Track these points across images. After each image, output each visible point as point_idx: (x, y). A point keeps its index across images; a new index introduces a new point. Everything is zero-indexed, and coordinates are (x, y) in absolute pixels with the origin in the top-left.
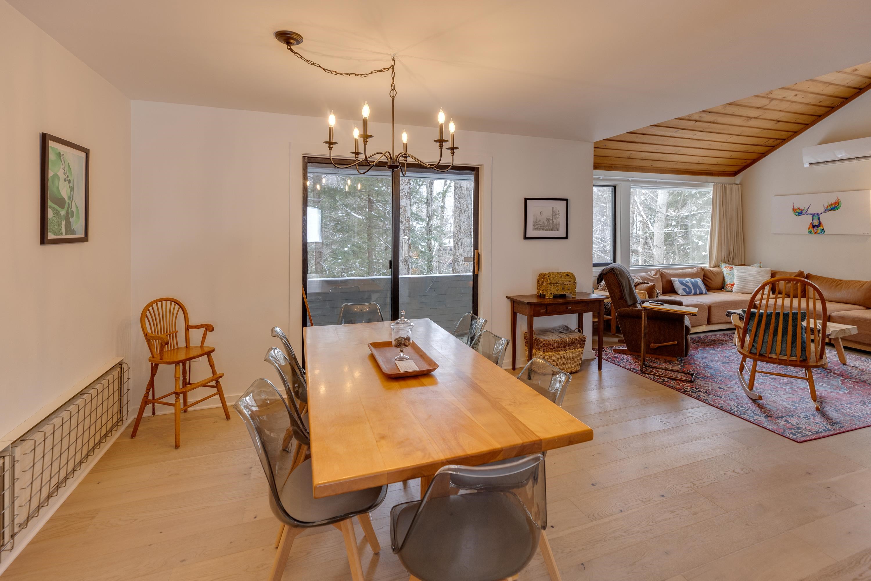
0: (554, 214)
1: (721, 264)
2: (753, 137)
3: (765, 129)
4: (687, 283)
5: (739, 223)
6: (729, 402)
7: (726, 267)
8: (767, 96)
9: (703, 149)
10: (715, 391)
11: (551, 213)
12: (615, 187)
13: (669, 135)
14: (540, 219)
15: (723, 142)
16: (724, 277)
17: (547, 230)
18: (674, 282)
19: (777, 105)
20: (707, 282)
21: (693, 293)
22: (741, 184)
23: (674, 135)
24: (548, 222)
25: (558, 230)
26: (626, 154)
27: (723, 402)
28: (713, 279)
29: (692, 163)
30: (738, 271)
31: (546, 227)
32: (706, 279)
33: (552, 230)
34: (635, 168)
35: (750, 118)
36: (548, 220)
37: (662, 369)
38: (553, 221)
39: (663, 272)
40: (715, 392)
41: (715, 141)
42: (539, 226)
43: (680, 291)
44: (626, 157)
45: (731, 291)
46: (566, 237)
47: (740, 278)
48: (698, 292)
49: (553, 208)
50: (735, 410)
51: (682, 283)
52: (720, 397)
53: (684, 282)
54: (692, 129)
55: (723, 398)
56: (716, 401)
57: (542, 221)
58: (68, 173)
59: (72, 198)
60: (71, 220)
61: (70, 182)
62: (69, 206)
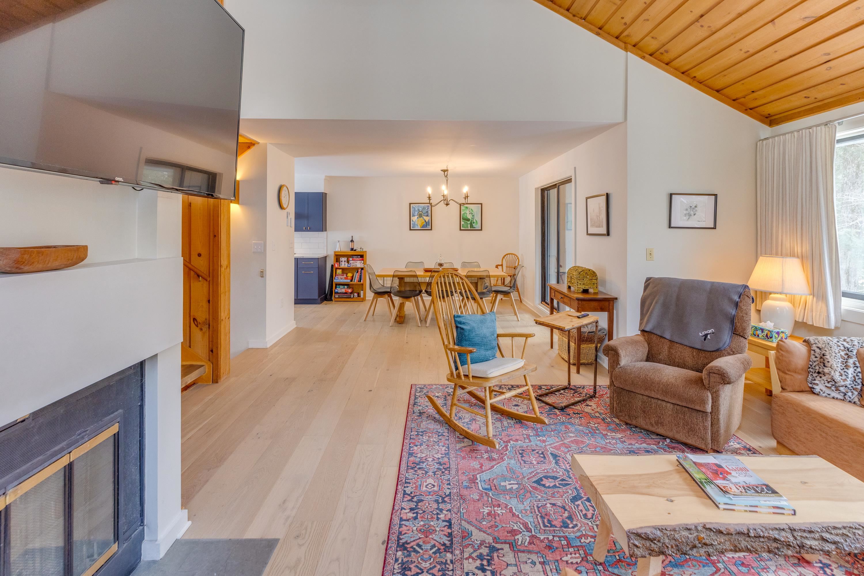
0: (600, 211)
25: (602, 227)
31: (597, 224)
33: (599, 227)
38: (599, 218)
42: (593, 223)
46: (608, 234)
49: (599, 204)
57: (594, 218)
58: (471, 212)
59: (473, 218)
60: (473, 224)
61: (472, 214)
62: (472, 221)
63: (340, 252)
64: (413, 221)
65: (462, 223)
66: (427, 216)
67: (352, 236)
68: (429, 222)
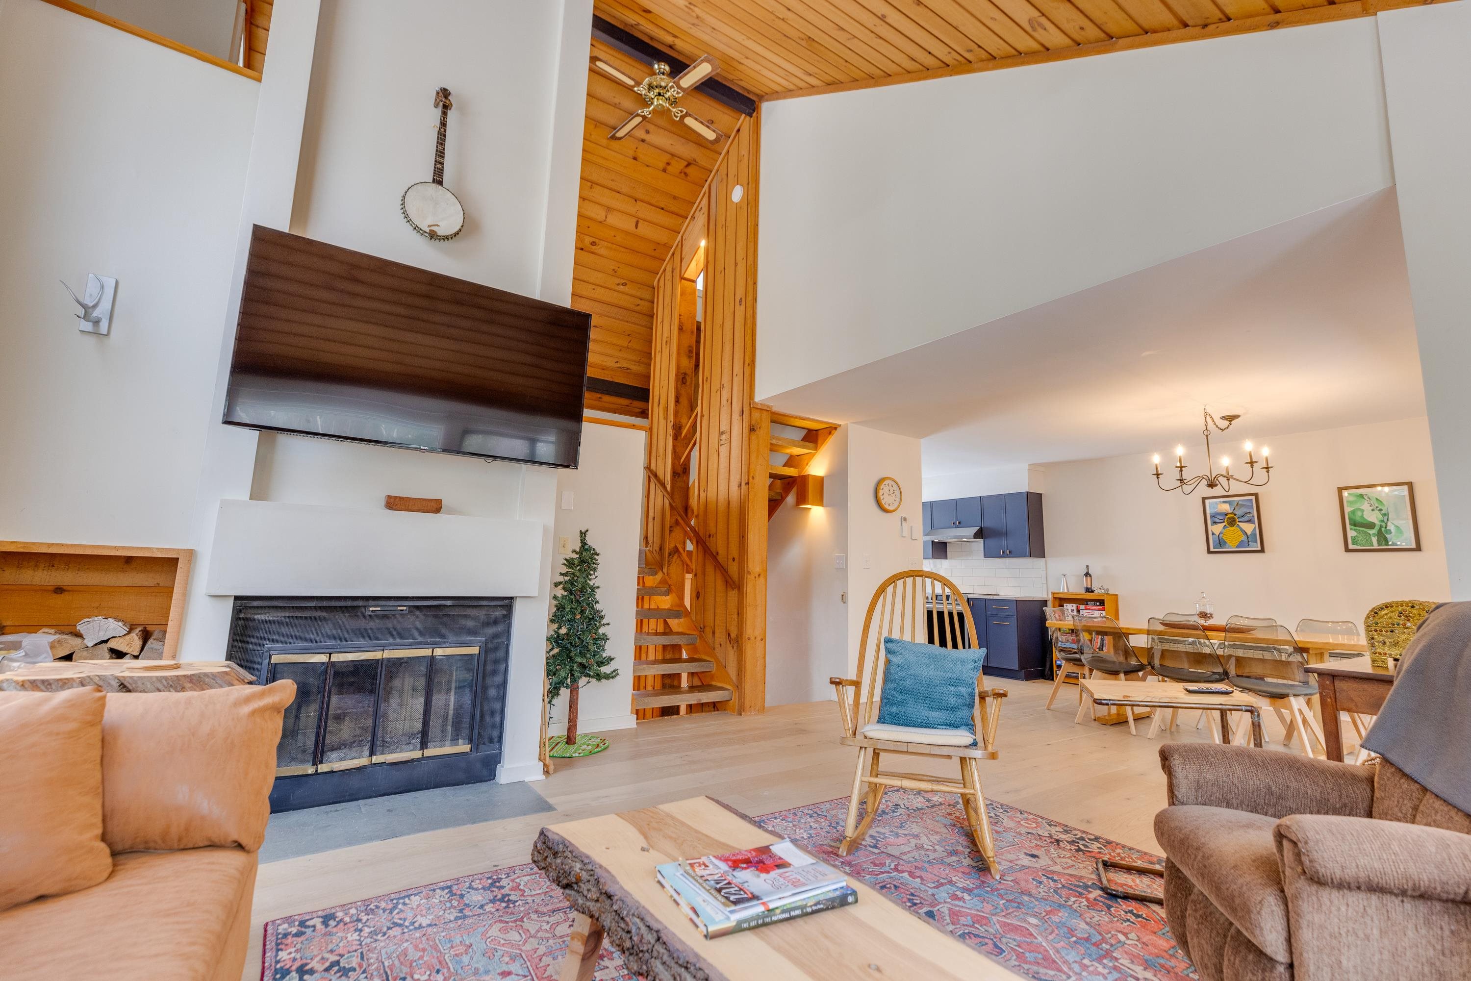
6: (1011, 824)
10: (1042, 847)
27: (1022, 822)
40: (1042, 844)
50: (1001, 811)
52: (1029, 833)
55: (1023, 832)
56: (1034, 825)
58: (1377, 505)
59: (1386, 521)
60: (1388, 536)
61: (1381, 510)
62: (1381, 526)
63: (1068, 594)
64: (1213, 534)
65: (1351, 533)
66: (1249, 521)
67: (1087, 567)
68: (1254, 534)
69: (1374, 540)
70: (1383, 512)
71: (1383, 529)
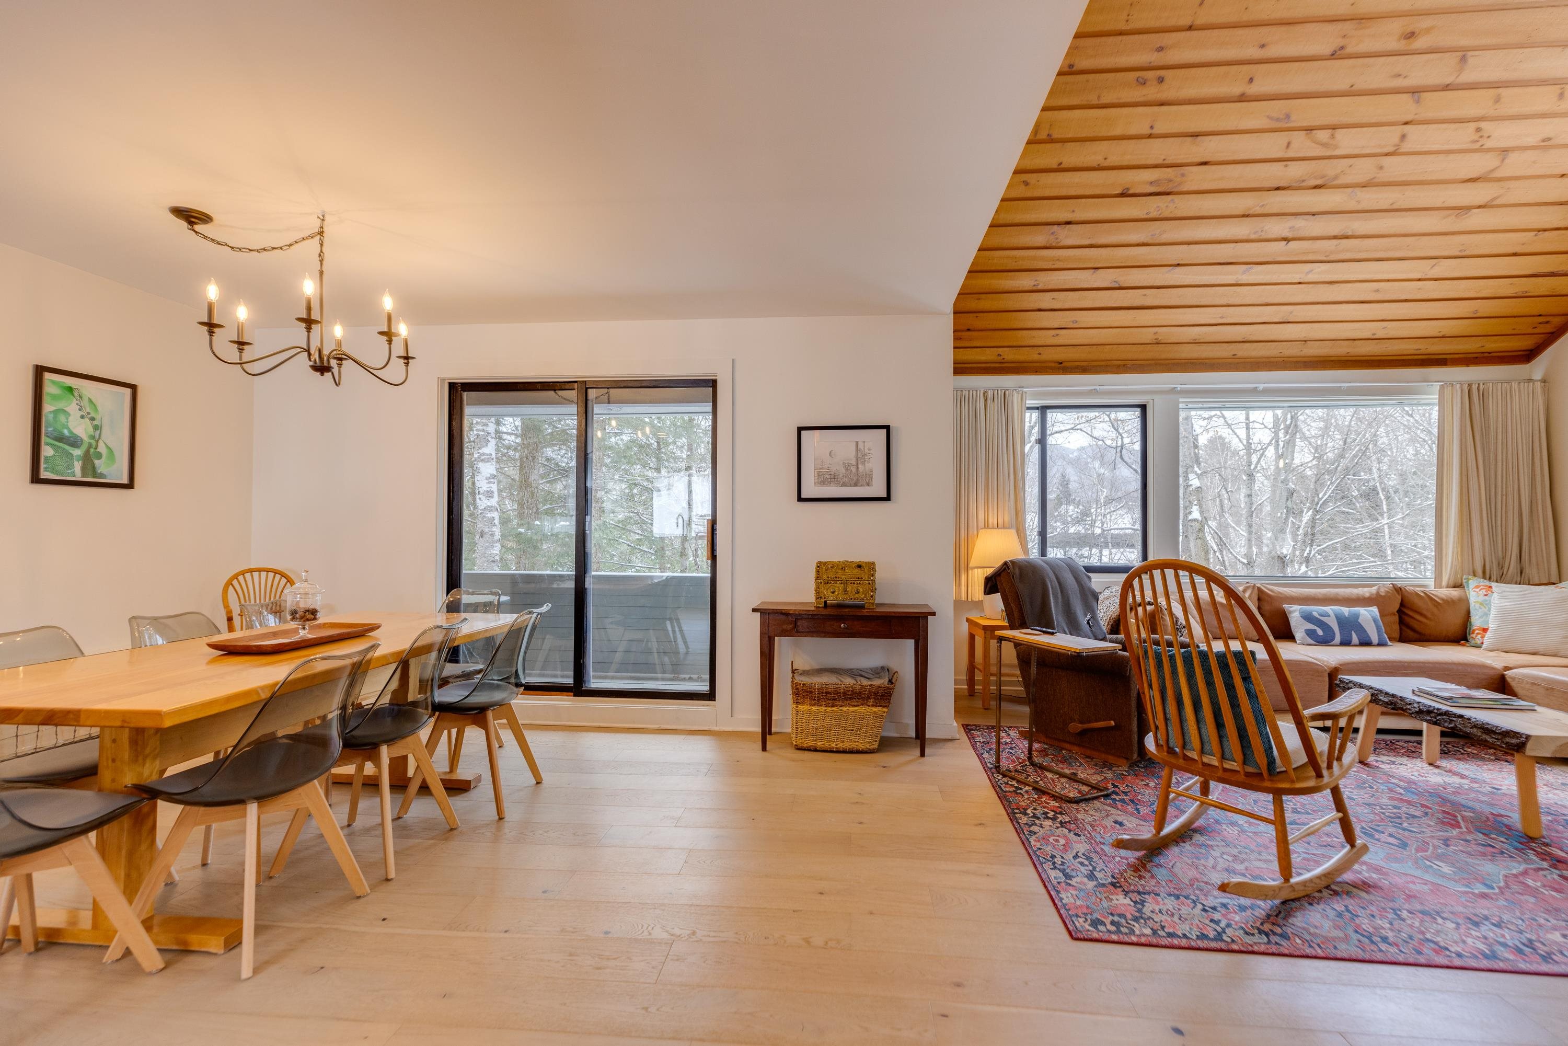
0: (861, 456)
1: (1468, 579)
2: (1515, 254)
3: (1545, 230)
4: (1321, 618)
5: (1538, 479)
7: (1477, 587)
8: (1477, 146)
9: (1362, 302)
11: (854, 453)
12: (1143, 408)
13: (1234, 282)
14: (830, 464)
15: (1419, 280)
16: (1468, 613)
17: (844, 485)
18: (1291, 612)
19: (1534, 162)
20: (1412, 620)
21: (1338, 639)
22: (1544, 381)
23: (1245, 279)
24: (847, 470)
25: (868, 485)
26: (1147, 335)
28: (1429, 615)
29: (1354, 340)
30: (1503, 597)
31: (844, 480)
32: (1405, 610)
33: (856, 485)
34: (1191, 363)
35: (1465, 209)
36: (847, 466)
37: (1056, 773)
38: (858, 468)
39: (1268, 589)
41: (1388, 281)
42: (829, 477)
43: (1299, 634)
44: (1148, 342)
45: (1478, 647)
46: (888, 498)
47: (1504, 615)
48: (1355, 639)
49: (857, 443)
51: (1308, 618)
53: (1315, 614)
54: (1288, 259)
57: (833, 469)
58: (88, 410)
59: (97, 437)
60: (97, 462)
61: (93, 419)
62: (90, 446)
65: (45, 450)
69: (77, 466)
70: (95, 423)
71: (92, 450)
